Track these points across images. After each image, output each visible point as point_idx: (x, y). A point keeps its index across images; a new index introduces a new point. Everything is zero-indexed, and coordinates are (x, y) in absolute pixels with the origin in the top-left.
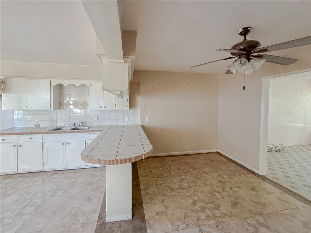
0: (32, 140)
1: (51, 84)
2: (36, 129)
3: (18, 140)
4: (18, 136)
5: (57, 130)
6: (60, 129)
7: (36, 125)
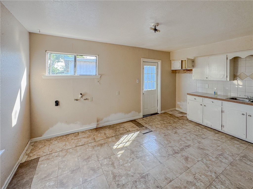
0: (213, 104)
1: (227, 58)
2: (215, 96)
3: (203, 101)
4: (203, 98)
5: (233, 99)
6: (236, 99)
7: (215, 92)
